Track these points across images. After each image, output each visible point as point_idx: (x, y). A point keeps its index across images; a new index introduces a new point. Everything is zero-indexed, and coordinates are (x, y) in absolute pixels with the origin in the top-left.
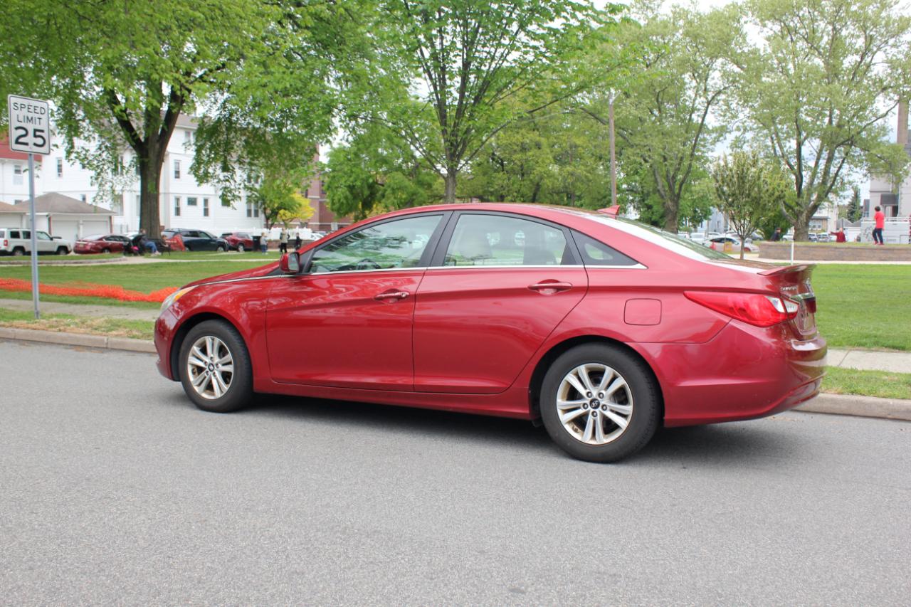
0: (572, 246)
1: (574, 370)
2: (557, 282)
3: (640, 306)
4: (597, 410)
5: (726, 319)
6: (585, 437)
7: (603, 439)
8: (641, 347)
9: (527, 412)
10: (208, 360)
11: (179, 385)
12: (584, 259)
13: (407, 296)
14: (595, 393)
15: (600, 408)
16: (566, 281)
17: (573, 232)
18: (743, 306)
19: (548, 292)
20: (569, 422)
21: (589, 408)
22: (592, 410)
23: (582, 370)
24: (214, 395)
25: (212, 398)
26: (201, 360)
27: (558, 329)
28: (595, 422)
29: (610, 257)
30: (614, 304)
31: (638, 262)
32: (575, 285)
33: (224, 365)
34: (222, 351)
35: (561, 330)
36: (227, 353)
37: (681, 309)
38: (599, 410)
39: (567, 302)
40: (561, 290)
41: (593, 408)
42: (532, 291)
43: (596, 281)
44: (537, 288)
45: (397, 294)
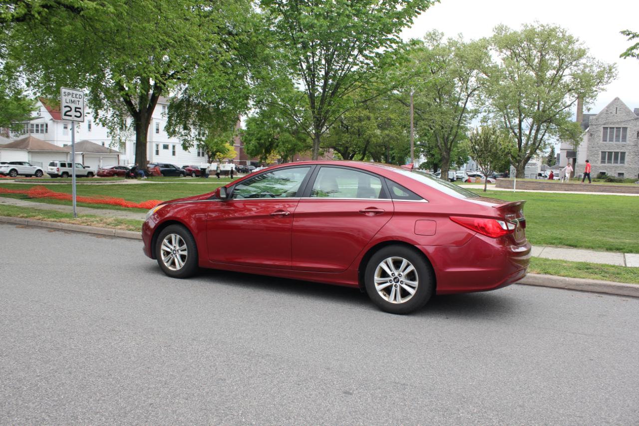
0: (385, 187)
1: (385, 260)
2: (376, 208)
3: (424, 225)
6: (390, 299)
10: (173, 248)
11: (156, 261)
12: (393, 196)
13: (289, 214)
14: (396, 274)
16: (382, 208)
17: (386, 179)
18: (483, 226)
20: (381, 290)
21: (393, 282)
22: (395, 284)
23: (390, 260)
24: (175, 268)
26: (169, 248)
27: (376, 235)
30: (409, 222)
31: (423, 198)
33: (182, 251)
34: (181, 243)
35: (378, 236)
36: (184, 244)
37: (446, 226)
38: (398, 284)
39: (383, 220)
41: (395, 283)
42: (361, 214)
43: (399, 208)
44: (365, 212)
45: (283, 213)
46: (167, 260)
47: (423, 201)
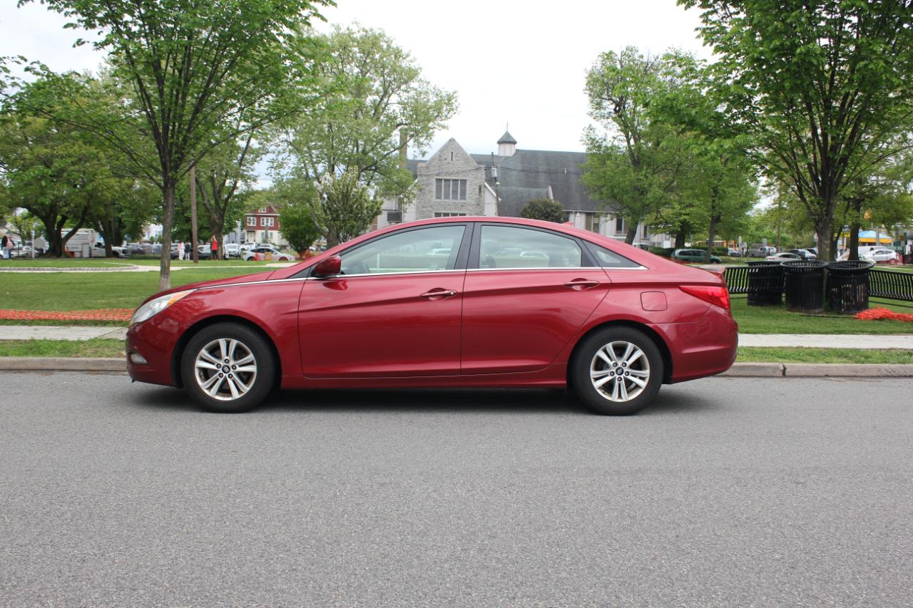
4: (622, 376)
5: (708, 304)
7: (627, 398)
8: (657, 327)
9: (565, 382)
10: (222, 363)
15: (624, 375)
19: (578, 288)
21: (616, 375)
22: (618, 376)
23: (609, 346)
25: (229, 399)
28: (619, 385)
29: (619, 261)
32: (601, 282)
33: (240, 366)
40: (589, 287)
42: (566, 288)
44: (571, 285)
46: (208, 387)
47: (642, 268)
